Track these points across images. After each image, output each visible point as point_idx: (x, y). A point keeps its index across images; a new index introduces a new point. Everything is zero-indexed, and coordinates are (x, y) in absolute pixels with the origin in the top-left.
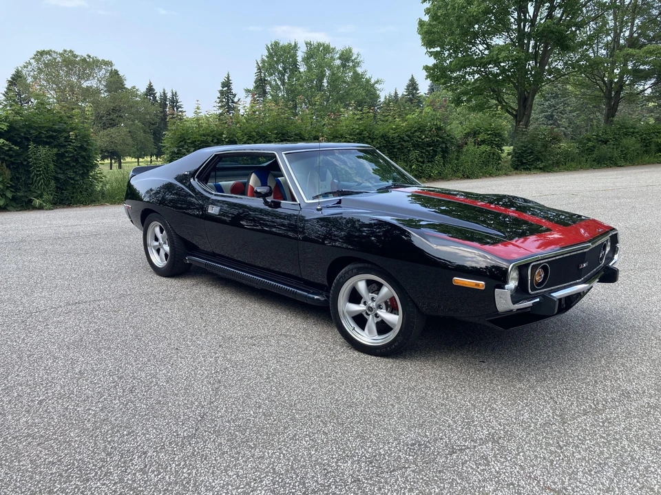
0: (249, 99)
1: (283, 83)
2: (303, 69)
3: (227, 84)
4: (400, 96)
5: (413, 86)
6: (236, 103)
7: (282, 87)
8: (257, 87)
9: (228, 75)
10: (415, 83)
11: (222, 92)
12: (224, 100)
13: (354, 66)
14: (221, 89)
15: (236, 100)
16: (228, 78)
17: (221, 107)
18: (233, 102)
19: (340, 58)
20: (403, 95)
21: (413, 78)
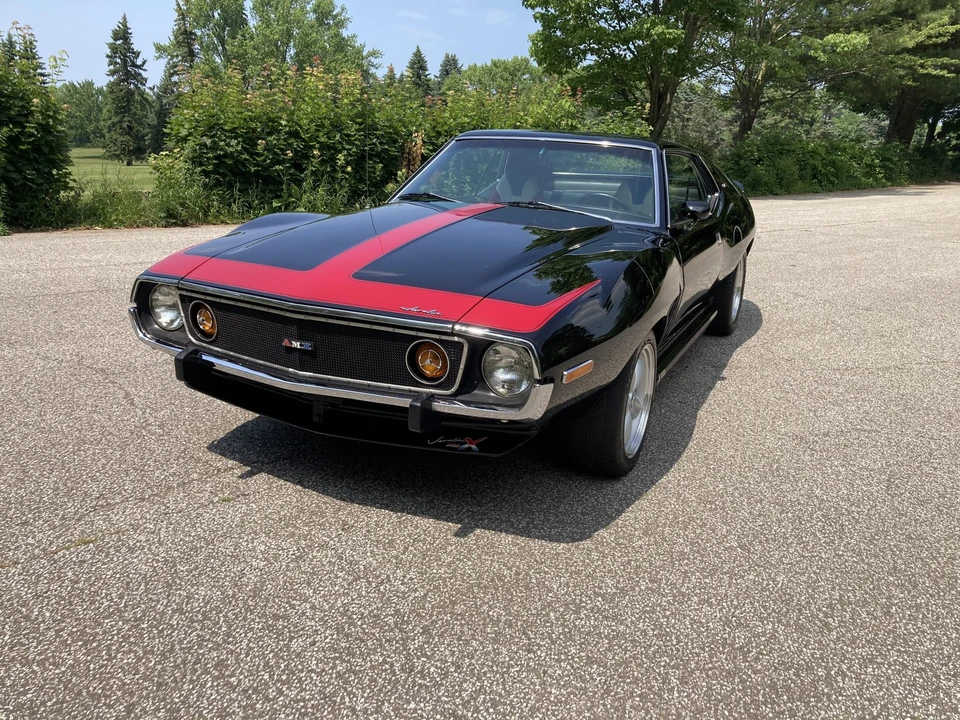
0: (163, 62)
1: (223, 42)
2: (253, 22)
3: (122, 35)
4: (398, 76)
5: (418, 64)
6: (139, 67)
7: (220, 48)
8: (179, 44)
9: (125, 19)
10: (423, 60)
11: (114, 48)
12: (119, 61)
13: (337, 25)
14: (112, 41)
15: (139, 62)
16: (125, 25)
17: (112, 73)
18: (134, 65)
19: (315, 11)
20: (402, 75)
21: (418, 51)
